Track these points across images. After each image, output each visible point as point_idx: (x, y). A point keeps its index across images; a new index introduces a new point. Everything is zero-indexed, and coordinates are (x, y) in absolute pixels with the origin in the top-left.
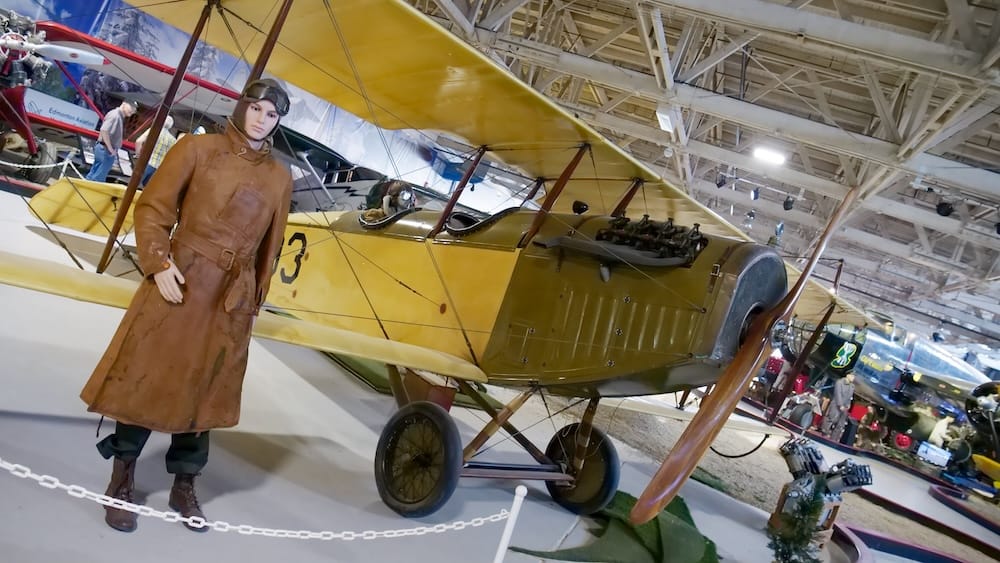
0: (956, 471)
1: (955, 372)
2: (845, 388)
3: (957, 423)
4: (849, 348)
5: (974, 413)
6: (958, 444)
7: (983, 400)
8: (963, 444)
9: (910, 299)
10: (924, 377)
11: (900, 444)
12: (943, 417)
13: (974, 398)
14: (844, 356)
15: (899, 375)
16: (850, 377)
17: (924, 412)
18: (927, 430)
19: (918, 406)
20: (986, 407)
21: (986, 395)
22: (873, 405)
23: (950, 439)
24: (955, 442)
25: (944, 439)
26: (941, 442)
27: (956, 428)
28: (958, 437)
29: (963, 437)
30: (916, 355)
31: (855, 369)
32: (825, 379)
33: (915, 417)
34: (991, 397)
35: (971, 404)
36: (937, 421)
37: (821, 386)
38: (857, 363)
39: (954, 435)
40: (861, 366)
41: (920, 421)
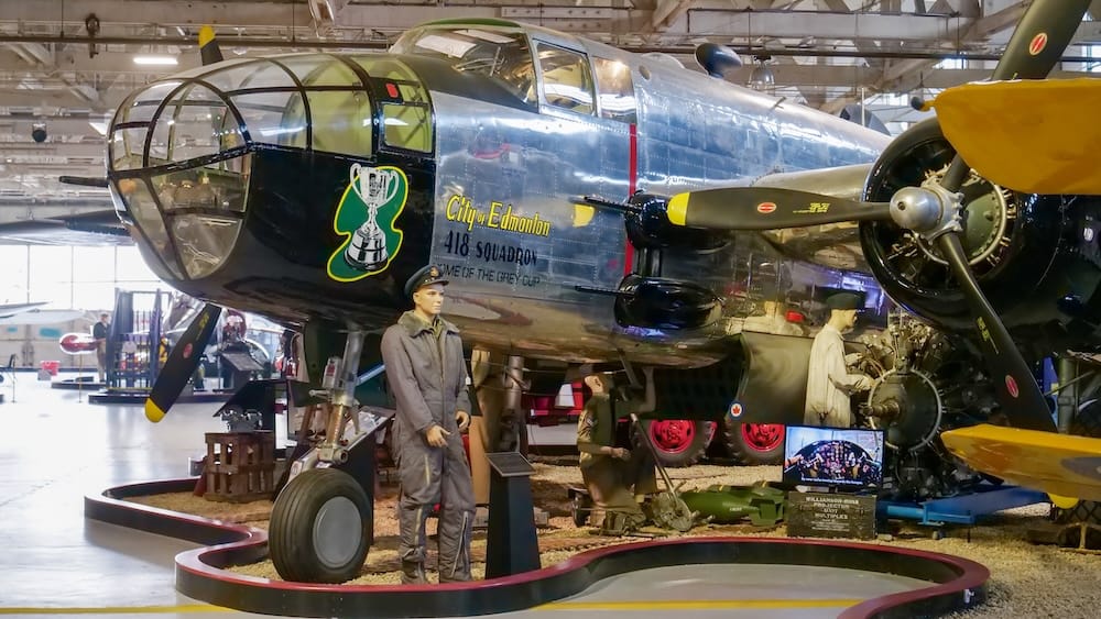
0: (921, 478)
1: (806, 156)
2: (422, 351)
3: (868, 320)
4: (373, 188)
5: (898, 264)
6: (894, 391)
7: (910, 202)
8: (910, 382)
9: (658, 20)
10: (699, 198)
11: (760, 444)
12: (822, 319)
13: (878, 208)
14: (370, 226)
15: (618, 225)
16: (429, 300)
17: (763, 323)
18: (787, 382)
19: (732, 311)
20: (928, 222)
21: (916, 181)
22: (597, 369)
23: (866, 382)
24: (885, 389)
25: (846, 389)
26: (840, 406)
27: (870, 338)
28: (885, 363)
29: (899, 359)
30: (655, 134)
31: (439, 258)
32: (354, 346)
33: (735, 353)
34: (931, 180)
35: (879, 234)
36: (808, 338)
37: (345, 378)
38: (439, 232)
39: (873, 364)
40: (460, 241)
41: (754, 362)
